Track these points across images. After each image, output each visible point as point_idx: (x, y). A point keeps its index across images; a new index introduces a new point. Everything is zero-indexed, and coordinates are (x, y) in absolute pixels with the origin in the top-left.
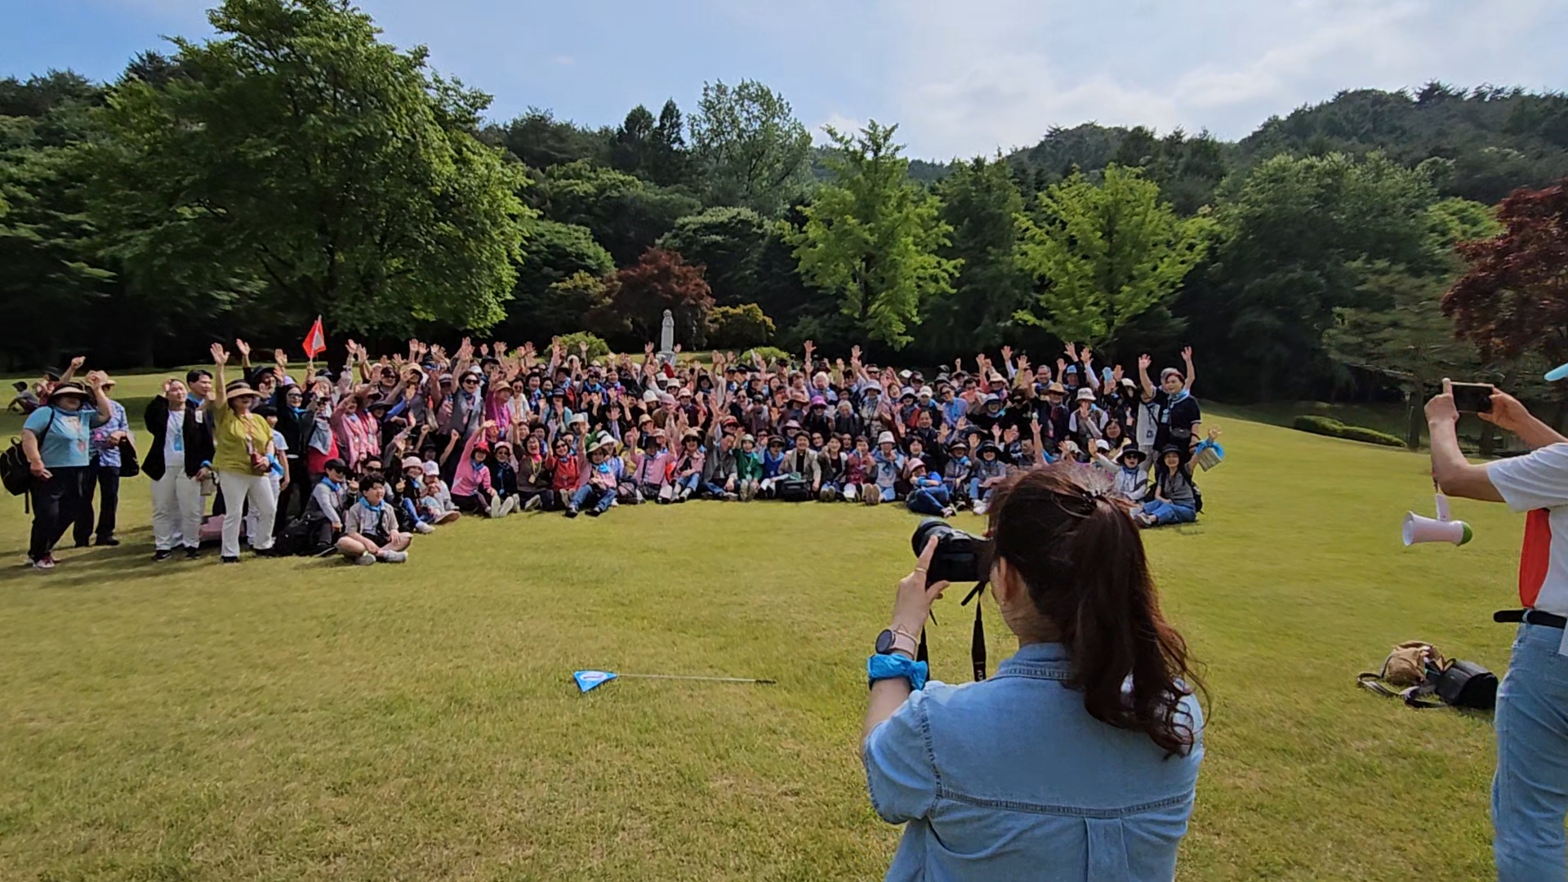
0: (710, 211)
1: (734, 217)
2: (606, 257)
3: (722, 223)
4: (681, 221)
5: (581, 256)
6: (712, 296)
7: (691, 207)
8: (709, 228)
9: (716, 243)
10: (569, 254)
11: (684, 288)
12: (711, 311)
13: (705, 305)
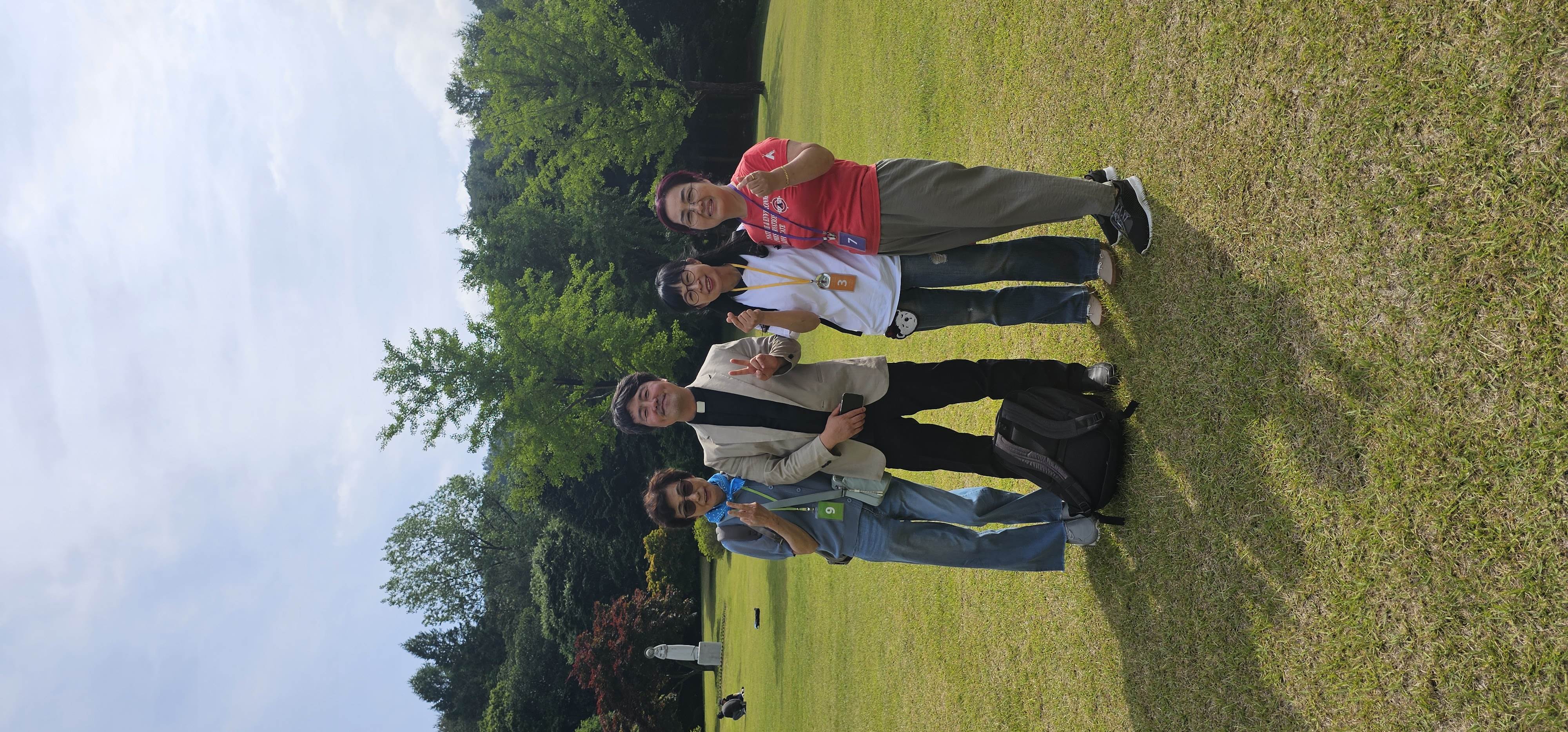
0: (535, 597)
1: (543, 568)
3: (547, 581)
4: (545, 633)
6: (632, 593)
7: (530, 620)
8: (554, 598)
9: (573, 590)
11: (622, 632)
12: (650, 595)
13: (643, 602)
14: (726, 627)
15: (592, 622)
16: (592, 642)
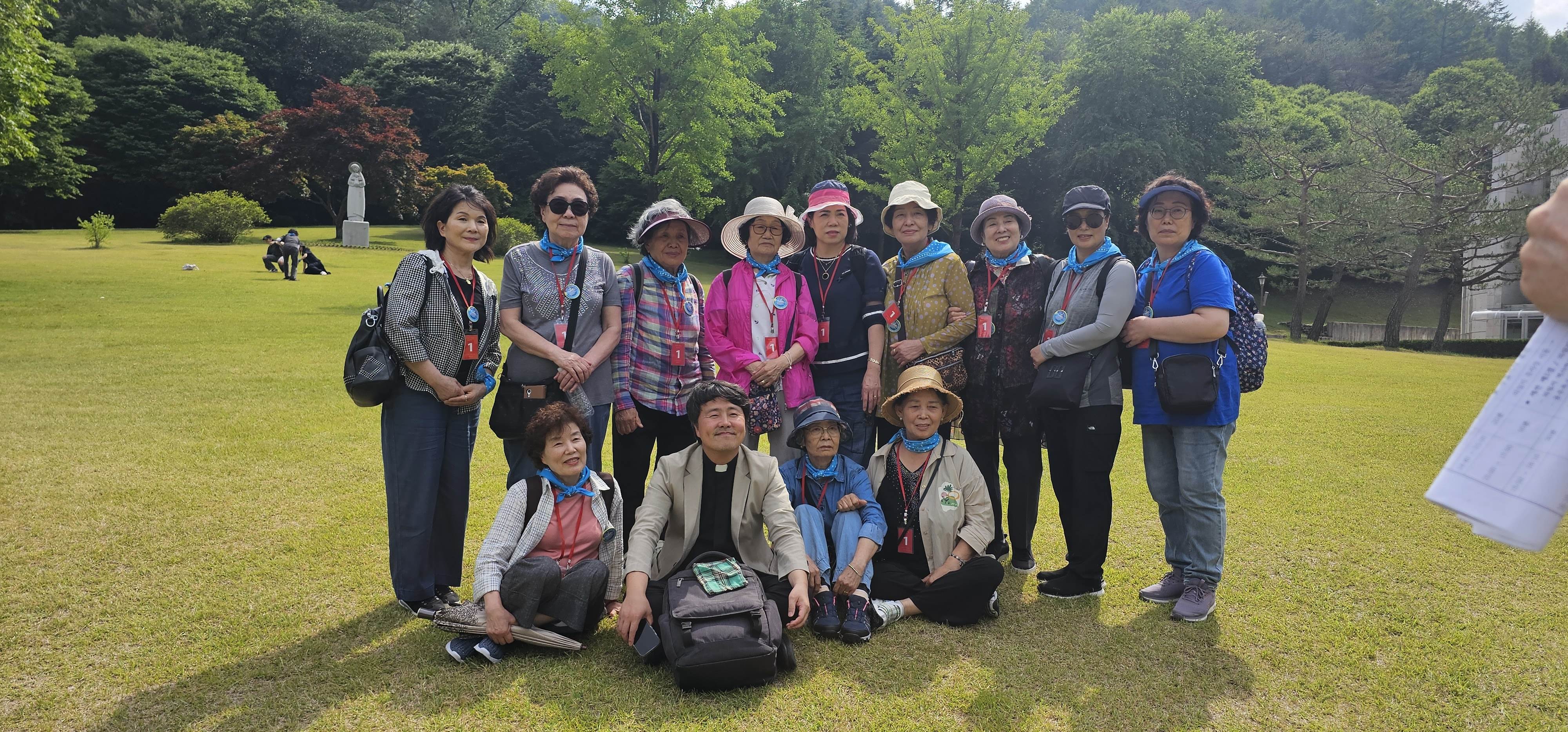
0: (416, 45)
1: (450, 55)
2: (268, 97)
3: (433, 61)
4: (376, 55)
5: (228, 93)
6: (422, 149)
7: (390, 39)
8: (416, 66)
9: (426, 87)
10: (211, 89)
11: (380, 137)
12: (421, 169)
13: (413, 161)
14: (386, 252)
15: (389, 105)
16: (367, 105)
